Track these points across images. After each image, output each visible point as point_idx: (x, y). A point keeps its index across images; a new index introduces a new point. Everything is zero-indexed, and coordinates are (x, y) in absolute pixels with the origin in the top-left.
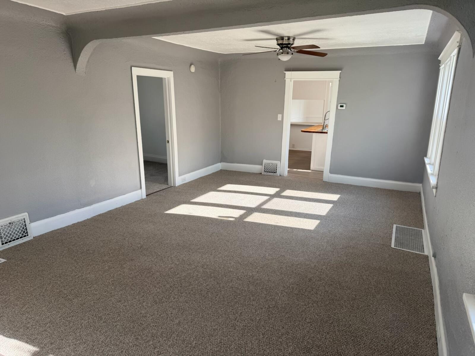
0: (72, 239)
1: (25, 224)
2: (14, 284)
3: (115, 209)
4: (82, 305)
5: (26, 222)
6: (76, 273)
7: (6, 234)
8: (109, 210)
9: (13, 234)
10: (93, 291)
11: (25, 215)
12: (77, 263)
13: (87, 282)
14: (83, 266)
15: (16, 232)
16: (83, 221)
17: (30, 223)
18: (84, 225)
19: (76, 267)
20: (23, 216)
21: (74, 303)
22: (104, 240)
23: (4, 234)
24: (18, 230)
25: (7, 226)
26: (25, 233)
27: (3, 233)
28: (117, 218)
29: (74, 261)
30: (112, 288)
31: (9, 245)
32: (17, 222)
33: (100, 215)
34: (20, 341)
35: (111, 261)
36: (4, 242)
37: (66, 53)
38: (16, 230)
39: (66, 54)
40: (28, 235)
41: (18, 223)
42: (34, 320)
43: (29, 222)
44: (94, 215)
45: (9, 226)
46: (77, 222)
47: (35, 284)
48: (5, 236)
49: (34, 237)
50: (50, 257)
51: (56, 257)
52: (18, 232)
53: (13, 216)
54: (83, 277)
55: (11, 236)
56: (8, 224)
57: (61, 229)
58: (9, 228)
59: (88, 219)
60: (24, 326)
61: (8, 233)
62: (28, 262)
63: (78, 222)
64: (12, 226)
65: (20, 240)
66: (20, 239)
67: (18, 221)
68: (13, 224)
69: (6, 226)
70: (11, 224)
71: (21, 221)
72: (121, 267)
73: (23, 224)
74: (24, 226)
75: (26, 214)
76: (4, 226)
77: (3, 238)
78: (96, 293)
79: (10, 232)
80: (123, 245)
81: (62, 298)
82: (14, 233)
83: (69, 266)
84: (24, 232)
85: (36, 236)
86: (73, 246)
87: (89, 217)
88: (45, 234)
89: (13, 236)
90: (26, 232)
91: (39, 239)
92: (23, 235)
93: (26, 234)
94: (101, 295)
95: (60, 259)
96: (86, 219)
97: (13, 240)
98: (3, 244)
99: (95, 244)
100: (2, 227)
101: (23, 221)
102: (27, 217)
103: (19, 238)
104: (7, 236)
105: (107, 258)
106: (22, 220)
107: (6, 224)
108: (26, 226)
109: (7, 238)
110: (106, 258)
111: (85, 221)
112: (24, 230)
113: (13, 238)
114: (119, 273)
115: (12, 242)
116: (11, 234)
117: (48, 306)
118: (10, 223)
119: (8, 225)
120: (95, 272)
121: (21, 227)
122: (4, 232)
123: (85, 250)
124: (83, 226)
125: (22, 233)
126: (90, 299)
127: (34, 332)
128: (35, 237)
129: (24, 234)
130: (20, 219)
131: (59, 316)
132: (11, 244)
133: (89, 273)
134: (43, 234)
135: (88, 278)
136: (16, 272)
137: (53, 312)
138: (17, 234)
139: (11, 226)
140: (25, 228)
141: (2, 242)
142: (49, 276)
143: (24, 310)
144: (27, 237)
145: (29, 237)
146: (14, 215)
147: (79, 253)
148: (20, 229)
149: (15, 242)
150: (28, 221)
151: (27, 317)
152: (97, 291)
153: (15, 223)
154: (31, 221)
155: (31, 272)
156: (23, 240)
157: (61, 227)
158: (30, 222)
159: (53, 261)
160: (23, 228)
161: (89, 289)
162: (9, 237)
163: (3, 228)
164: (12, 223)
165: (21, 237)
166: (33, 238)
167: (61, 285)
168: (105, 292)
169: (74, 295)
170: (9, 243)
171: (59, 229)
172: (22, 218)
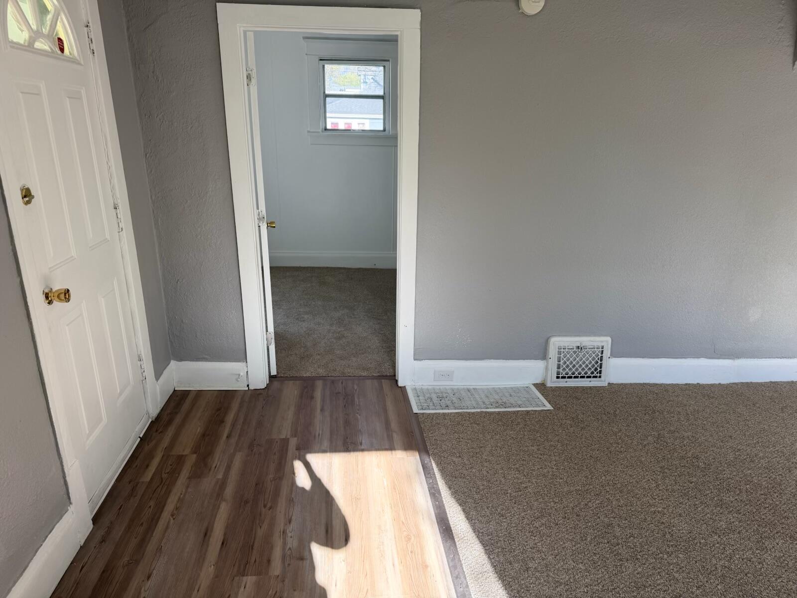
0: (673, 417)
1: (602, 357)
2: (545, 461)
3: (788, 382)
4: (638, 588)
5: (604, 352)
6: (655, 499)
7: (568, 363)
8: (773, 380)
9: (577, 366)
10: (671, 567)
11: (605, 341)
12: (664, 478)
13: (668, 536)
14: (673, 491)
15: (583, 366)
16: (708, 385)
17: (609, 358)
18: (708, 396)
19: (658, 486)
20: (602, 342)
21: (624, 570)
22: (739, 450)
23: (565, 363)
24: (587, 362)
25: (573, 350)
26: (597, 372)
27: (563, 359)
28: (786, 407)
29: (659, 469)
30: (719, 587)
31: (566, 382)
32: (589, 348)
33: (748, 385)
34: (506, 589)
35: (738, 512)
36: (561, 376)
37: (782, 25)
38: (584, 363)
39: (782, 27)
40: (600, 377)
41: (591, 352)
42: (543, 559)
43: (609, 356)
44: (736, 381)
45: (575, 352)
46: (696, 383)
47: (575, 482)
48: (564, 366)
49: (609, 383)
50: (620, 438)
51: (630, 441)
52: (587, 366)
53: (586, 336)
54: (665, 520)
55: (574, 370)
56: (575, 348)
57: (661, 385)
58: (575, 356)
59: (720, 384)
60: (524, 560)
61: (571, 363)
62: (582, 428)
63: (698, 384)
64: (580, 354)
65: (585, 381)
66: (586, 379)
67: (592, 347)
68: (583, 350)
69: (571, 350)
70: (580, 350)
71: (596, 349)
72: (758, 542)
73: (599, 355)
74: (598, 359)
75: (609, 339)
76: (568, 349)
77: (561, 369)
78: (677, 575)
79: (574, 363)
80: (780, 485)
81: (608, 542)
82: (581, 366)
83: (647, 475)
84: (596, 369)
85: (615, 383)
86: (670, 432)
87: (725, 381)
88: (631, 384)
89: (577, 370)
90: (598, 370)
91: (616, 390)
92: (592, 373)
93: (598, 375)
94: (688, 589)
95: (635, 450)
96: (717, 382)
97: (575, 377)
98: (558, 377)
99: (715, 449)
100: (564, 350)
101: (600, 350)
102: (608, 345)
103: (584, 376)
104: (568, 366)
105: (732, 499)
106: (599, 348)
107: (572, 347)
108: (601, 360)
109: (567, 370)
110: (729, 497)
111: (712, 385)
112: (596, 366)
113: (576, 373)
114: (748, 554)
115: (573, 379)
116: (574, 366)
117: (577, 543)
118: (578, 347)
119: (575, 350)
120: (693, 520)
121: (594, 359)
122: (565, 359)
123: (691, 453)
124: (704, 397)
125: (593, 369)
126: (659, 582)
127: (533, 587)
128: (612, 384)
129: (595, 373)
130: (596, 344)
131: (586, 580)
132: (569, 381)
133: (680, 515)
134: (626, 384)
135: (673, 526)
136: (556, 439)
137: (580, 565)
138: (583, 369)
139: (578, 352)
140: (599, 364)
141: (558, 373)
142: (604, 478)
143: (537, 526)
144: (598, 379)
145: (602, 381)
146: (590, 336)
147: (676, 454)
148: (590, 362)
149: (578, 382)
150: (607, 353)
151: (536, 544)
152: (681, 571)
153: (586, 350)
154: (613, 355)
155: (579, 452)
156: (590, 382)
157: (661, 383)
158: (611, 355)
159: (622, 447)
160: (597, 362)
161: (666, 556)
162: (570, 369)
163: (565, 352)
164: (581, 348)
165: (589, 377)
166: (607, 385)
167: (616, 510)
168: (698, 588)
169: (632, 550)
170: (567, 380)
171: (657, 384)
172: (600, 345)
